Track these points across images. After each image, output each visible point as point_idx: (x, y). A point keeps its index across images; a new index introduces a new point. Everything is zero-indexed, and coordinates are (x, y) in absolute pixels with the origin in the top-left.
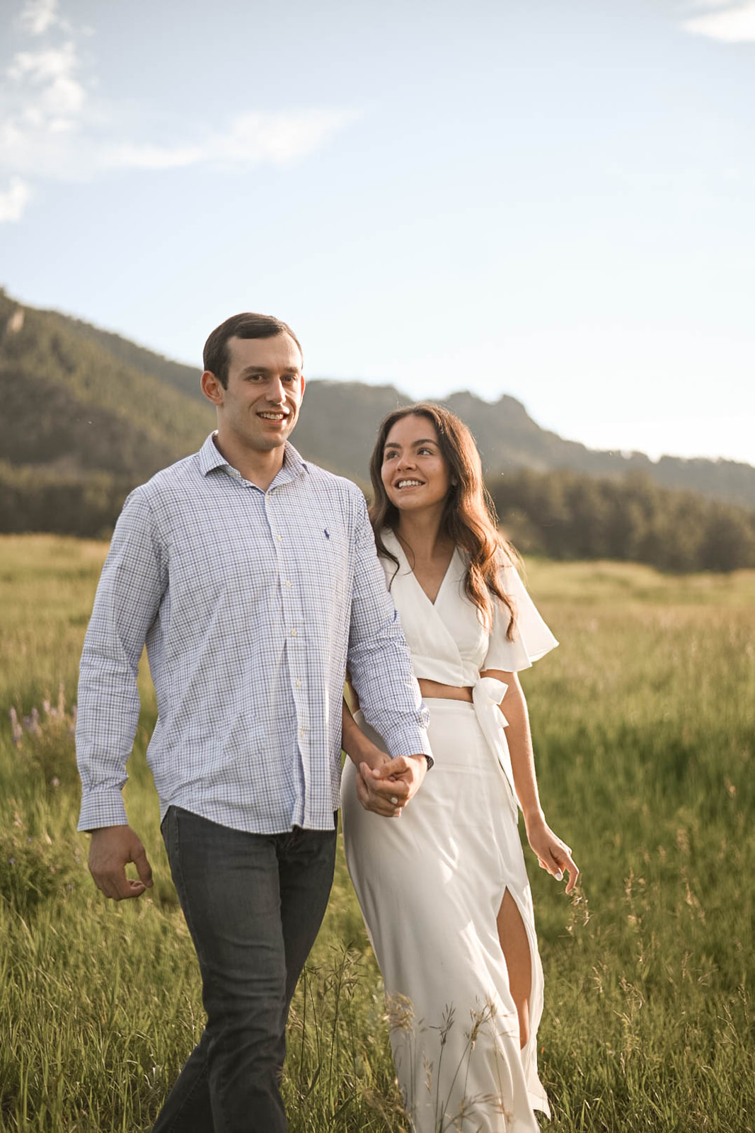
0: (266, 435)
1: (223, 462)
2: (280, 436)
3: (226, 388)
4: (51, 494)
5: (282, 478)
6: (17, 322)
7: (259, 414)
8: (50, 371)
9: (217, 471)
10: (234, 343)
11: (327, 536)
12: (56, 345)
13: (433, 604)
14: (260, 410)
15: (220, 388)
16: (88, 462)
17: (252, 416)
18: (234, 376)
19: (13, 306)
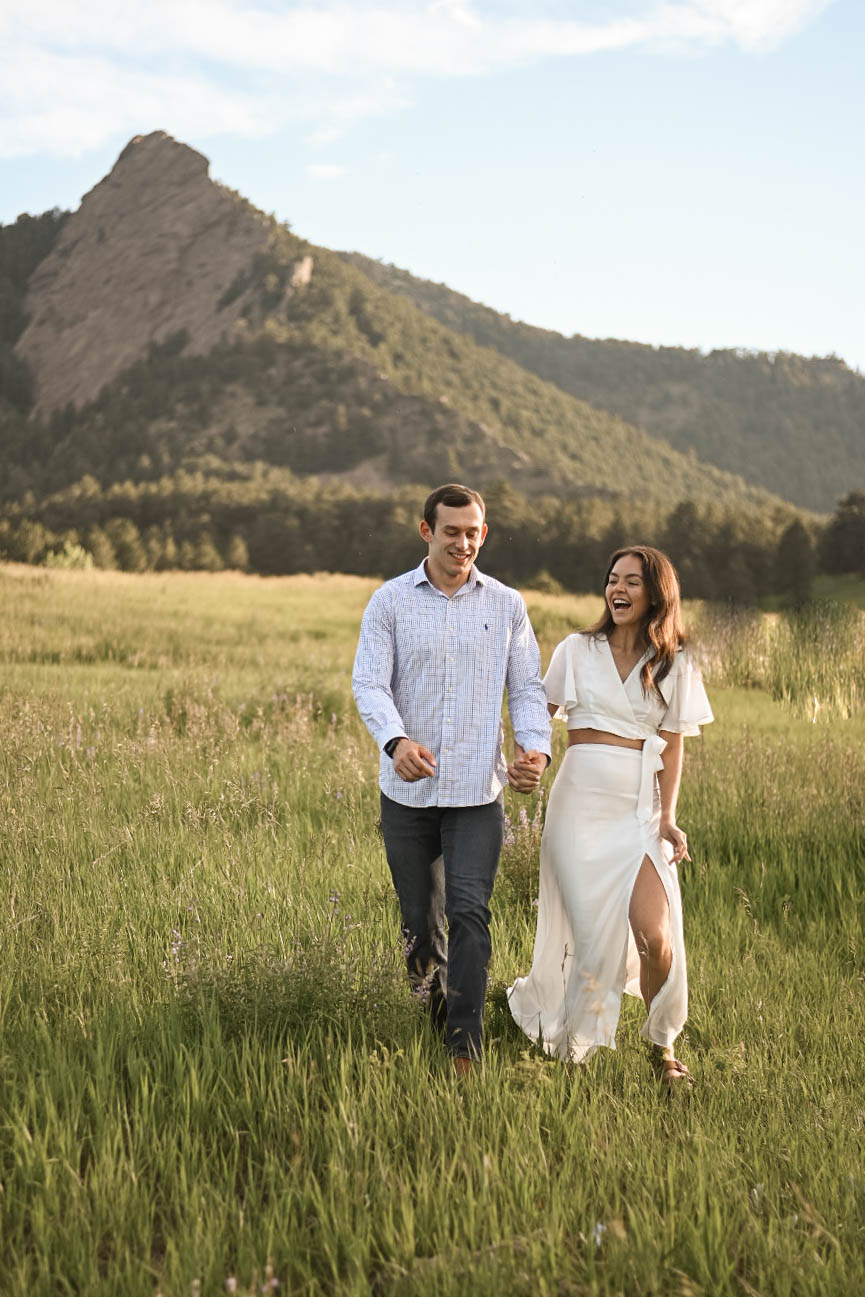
0: (454, 568)
1: (426, 579)
2: (462, 568)
3: (433, 534)
4: (348, 512)
5: (465, 590)
6: (304, 273)
7: (451, 554)
8: (348, 343)
9: (423, 584)
10: (441, 507)
11: (486, 628)
12: (356, 306)
13: (623, 682)
14: (451, 551)
15: (430, 532)
16: (397, 470)
17: (446, 554)
18: (438, 528)
19: (301, 247)
